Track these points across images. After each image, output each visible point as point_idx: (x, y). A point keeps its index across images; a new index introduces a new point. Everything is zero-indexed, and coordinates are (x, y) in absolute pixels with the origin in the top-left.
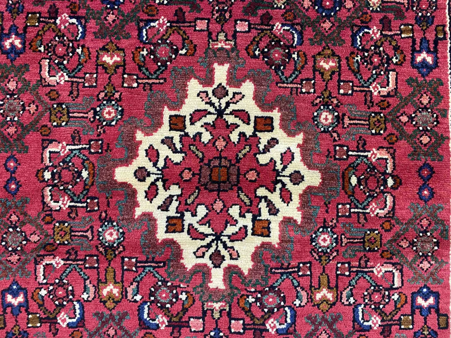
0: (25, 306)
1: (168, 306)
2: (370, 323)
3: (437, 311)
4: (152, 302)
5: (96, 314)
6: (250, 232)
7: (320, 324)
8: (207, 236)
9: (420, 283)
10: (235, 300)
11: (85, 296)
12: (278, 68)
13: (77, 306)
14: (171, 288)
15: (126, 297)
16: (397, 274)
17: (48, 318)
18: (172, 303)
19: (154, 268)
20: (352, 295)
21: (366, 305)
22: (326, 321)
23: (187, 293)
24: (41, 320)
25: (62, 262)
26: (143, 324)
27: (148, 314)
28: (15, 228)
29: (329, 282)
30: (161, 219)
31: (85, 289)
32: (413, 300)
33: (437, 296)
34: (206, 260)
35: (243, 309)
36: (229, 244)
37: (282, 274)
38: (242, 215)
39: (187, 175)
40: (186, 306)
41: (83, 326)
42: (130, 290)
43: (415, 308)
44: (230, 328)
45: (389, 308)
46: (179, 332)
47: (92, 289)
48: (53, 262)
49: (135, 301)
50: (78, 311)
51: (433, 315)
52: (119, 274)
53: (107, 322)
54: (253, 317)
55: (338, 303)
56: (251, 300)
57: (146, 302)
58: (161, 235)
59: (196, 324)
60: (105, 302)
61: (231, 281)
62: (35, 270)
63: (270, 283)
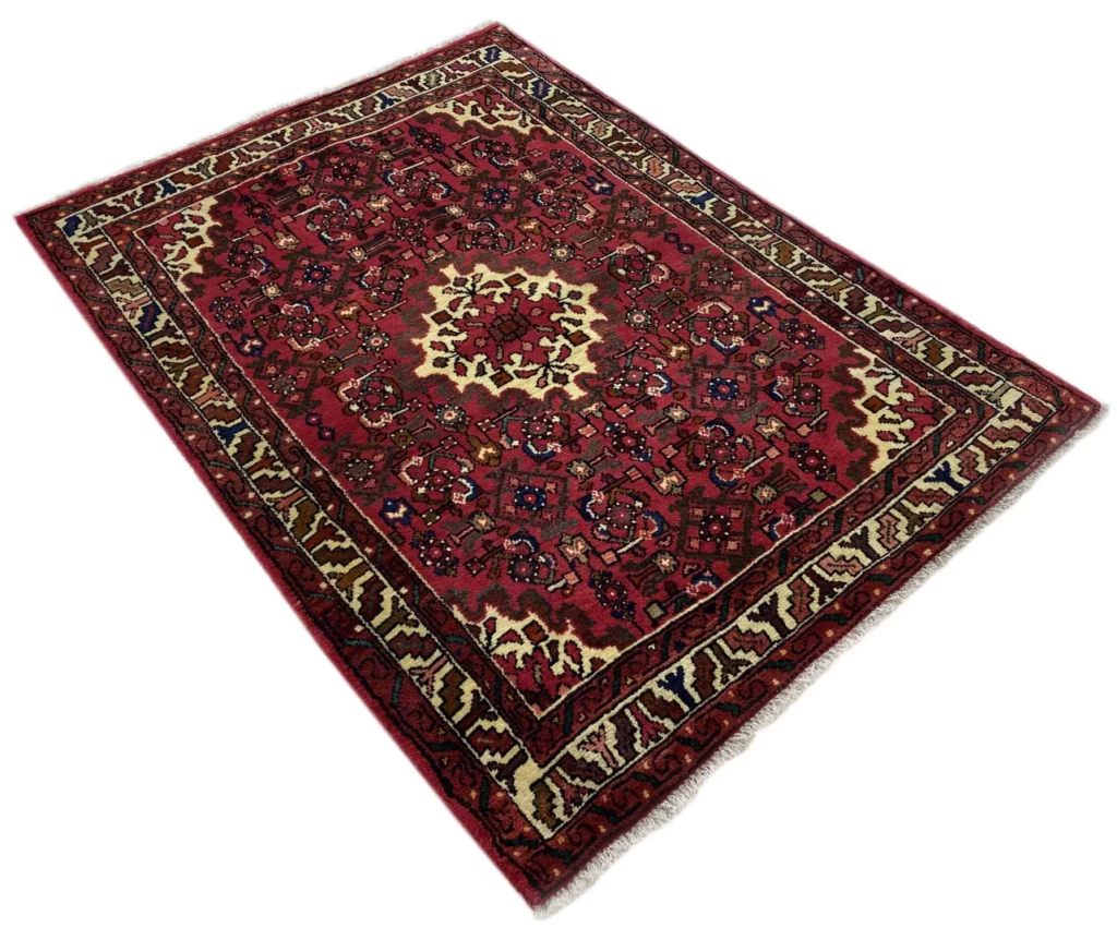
0: (411, 511)
1: (549, 433)
2: (734, 344)
3: (779, 306)
4: (531, 439)
5: (488, 476)
6: (571, 346)
7: (694, 369)
8: (537, 370)
9: (746, 300)
10: (605, 395)
11: (465, 470)
12: (493, 247)
13: (464, 481)
14: (540, 420)
15: (504, 448)
16: (720, 304)
17: (443, 506)
18: (551, 430)
19: (511, 415)
20: (700, 337)
21: (717, 335)
22: (697, 365)
23: (557, 415)
24: (437, 512)
25: (421, 458)
26: (539, 459)
27: (536, 449)
28: (353, 461)
29: (671, 341)
30: (486, 381)
31: (461, 465)
32: (754, 313)
33: (768, 298)
34: (552, 385)
35: (617, 396)
36: (562, 364)
37: (626, 355)
38: (554, 341)
39: (481, 343)
40: (565, 424)
41: (483, 492)
42: (503, 441)
43: (760, 316)
44: (620, 416)
45: (739, 327)
46: (576, 445)
47: (468, 462)
48: (413, 463)
49: (515, 447)
50: (468, 485)
51: (779, 311)
52: (482, 437)
53: (503, 476)
54: (632, 397)
55: (695, 349)
56: (618, 386)
57: (526, 442)
58: (496, 391)
59: (587, 431)
60: (488, 464)
61: (587, 385)
62: (400, 479)
63: (622, 366)
